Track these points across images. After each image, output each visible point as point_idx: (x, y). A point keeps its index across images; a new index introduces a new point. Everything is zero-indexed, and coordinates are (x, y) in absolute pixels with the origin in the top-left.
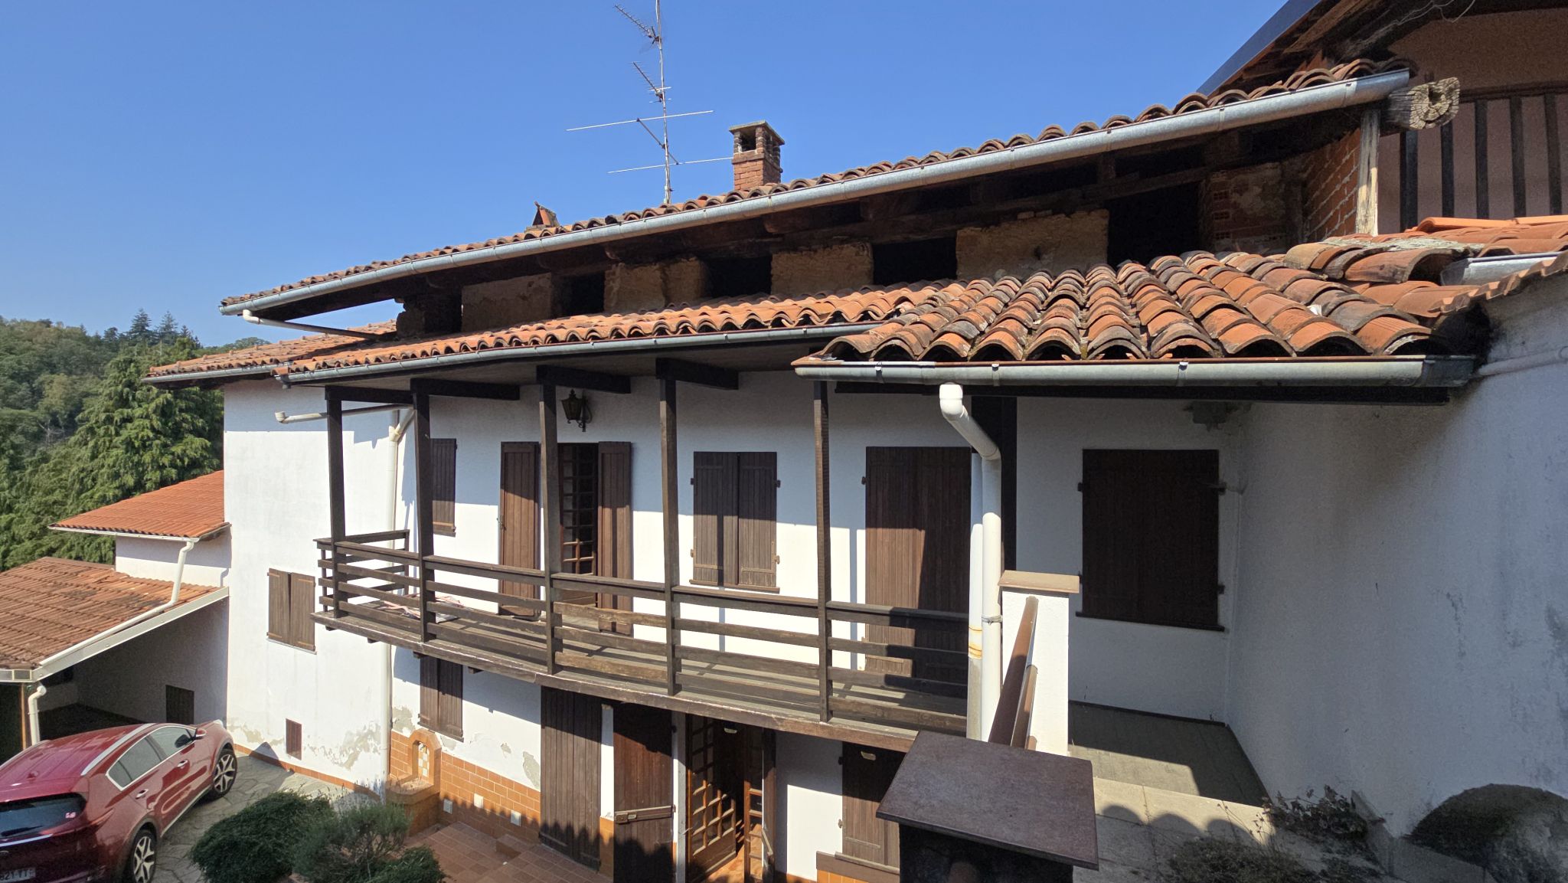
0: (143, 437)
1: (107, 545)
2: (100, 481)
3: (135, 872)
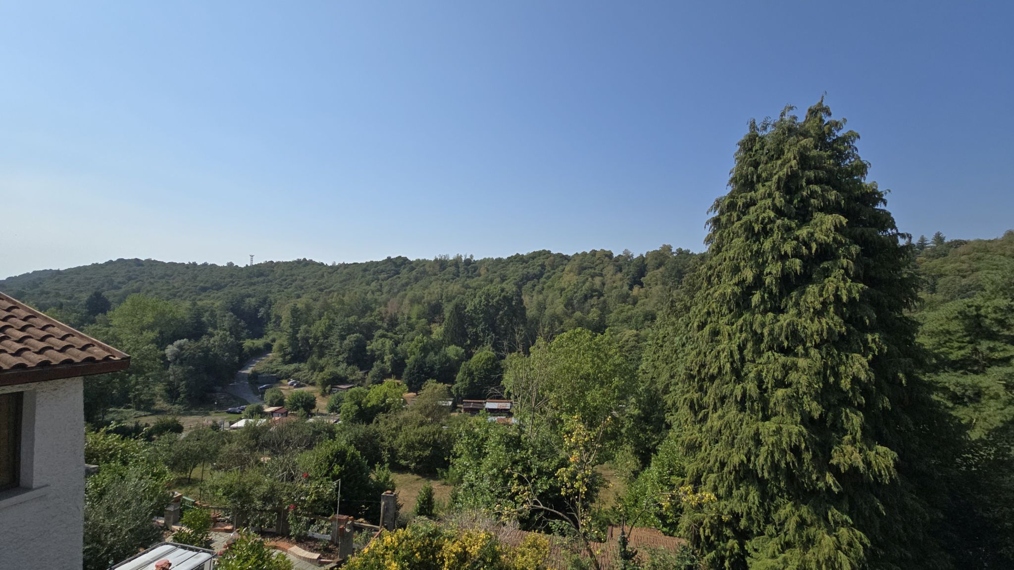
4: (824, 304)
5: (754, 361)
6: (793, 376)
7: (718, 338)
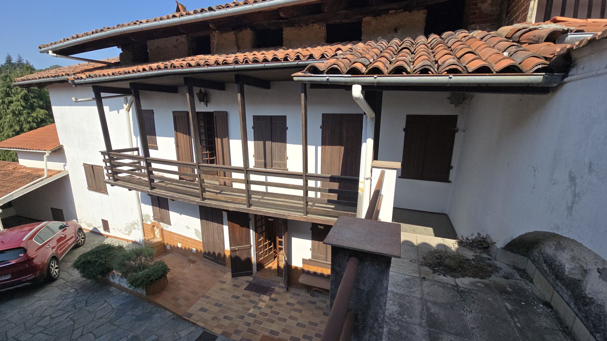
0: (18, 110)
1: (14, 155)
2: (5, 128)
3: (52, 273)
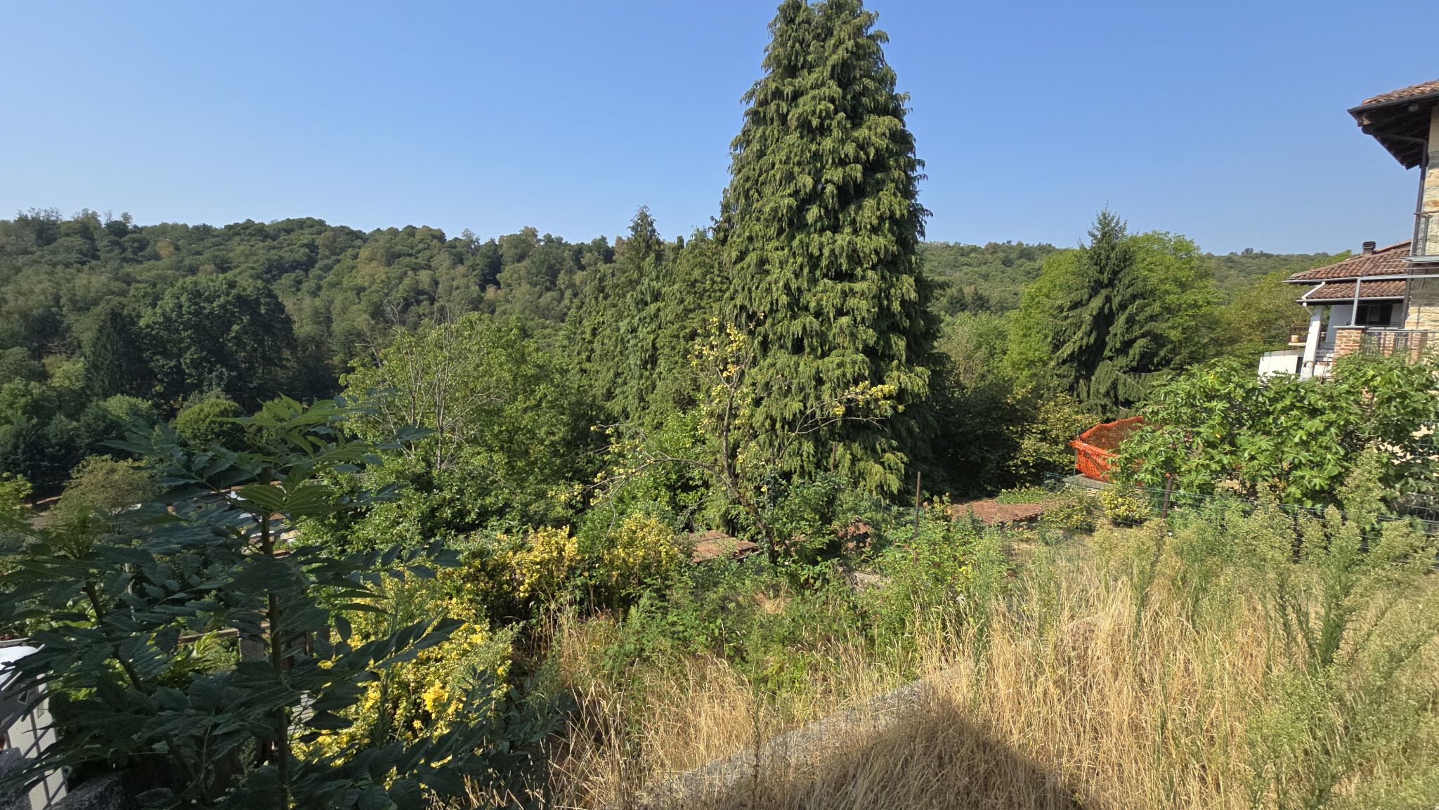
4: (881, 219)
5: (809, 290)
6: (852, 302)
7: (767, 267)
